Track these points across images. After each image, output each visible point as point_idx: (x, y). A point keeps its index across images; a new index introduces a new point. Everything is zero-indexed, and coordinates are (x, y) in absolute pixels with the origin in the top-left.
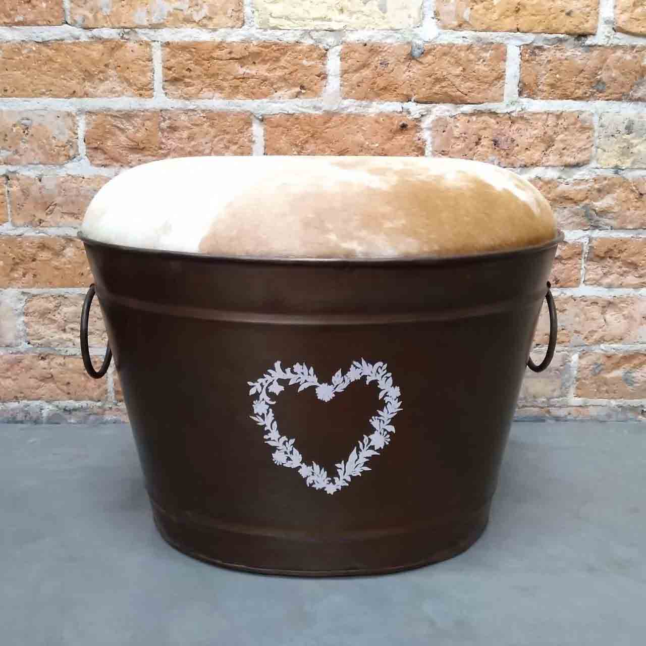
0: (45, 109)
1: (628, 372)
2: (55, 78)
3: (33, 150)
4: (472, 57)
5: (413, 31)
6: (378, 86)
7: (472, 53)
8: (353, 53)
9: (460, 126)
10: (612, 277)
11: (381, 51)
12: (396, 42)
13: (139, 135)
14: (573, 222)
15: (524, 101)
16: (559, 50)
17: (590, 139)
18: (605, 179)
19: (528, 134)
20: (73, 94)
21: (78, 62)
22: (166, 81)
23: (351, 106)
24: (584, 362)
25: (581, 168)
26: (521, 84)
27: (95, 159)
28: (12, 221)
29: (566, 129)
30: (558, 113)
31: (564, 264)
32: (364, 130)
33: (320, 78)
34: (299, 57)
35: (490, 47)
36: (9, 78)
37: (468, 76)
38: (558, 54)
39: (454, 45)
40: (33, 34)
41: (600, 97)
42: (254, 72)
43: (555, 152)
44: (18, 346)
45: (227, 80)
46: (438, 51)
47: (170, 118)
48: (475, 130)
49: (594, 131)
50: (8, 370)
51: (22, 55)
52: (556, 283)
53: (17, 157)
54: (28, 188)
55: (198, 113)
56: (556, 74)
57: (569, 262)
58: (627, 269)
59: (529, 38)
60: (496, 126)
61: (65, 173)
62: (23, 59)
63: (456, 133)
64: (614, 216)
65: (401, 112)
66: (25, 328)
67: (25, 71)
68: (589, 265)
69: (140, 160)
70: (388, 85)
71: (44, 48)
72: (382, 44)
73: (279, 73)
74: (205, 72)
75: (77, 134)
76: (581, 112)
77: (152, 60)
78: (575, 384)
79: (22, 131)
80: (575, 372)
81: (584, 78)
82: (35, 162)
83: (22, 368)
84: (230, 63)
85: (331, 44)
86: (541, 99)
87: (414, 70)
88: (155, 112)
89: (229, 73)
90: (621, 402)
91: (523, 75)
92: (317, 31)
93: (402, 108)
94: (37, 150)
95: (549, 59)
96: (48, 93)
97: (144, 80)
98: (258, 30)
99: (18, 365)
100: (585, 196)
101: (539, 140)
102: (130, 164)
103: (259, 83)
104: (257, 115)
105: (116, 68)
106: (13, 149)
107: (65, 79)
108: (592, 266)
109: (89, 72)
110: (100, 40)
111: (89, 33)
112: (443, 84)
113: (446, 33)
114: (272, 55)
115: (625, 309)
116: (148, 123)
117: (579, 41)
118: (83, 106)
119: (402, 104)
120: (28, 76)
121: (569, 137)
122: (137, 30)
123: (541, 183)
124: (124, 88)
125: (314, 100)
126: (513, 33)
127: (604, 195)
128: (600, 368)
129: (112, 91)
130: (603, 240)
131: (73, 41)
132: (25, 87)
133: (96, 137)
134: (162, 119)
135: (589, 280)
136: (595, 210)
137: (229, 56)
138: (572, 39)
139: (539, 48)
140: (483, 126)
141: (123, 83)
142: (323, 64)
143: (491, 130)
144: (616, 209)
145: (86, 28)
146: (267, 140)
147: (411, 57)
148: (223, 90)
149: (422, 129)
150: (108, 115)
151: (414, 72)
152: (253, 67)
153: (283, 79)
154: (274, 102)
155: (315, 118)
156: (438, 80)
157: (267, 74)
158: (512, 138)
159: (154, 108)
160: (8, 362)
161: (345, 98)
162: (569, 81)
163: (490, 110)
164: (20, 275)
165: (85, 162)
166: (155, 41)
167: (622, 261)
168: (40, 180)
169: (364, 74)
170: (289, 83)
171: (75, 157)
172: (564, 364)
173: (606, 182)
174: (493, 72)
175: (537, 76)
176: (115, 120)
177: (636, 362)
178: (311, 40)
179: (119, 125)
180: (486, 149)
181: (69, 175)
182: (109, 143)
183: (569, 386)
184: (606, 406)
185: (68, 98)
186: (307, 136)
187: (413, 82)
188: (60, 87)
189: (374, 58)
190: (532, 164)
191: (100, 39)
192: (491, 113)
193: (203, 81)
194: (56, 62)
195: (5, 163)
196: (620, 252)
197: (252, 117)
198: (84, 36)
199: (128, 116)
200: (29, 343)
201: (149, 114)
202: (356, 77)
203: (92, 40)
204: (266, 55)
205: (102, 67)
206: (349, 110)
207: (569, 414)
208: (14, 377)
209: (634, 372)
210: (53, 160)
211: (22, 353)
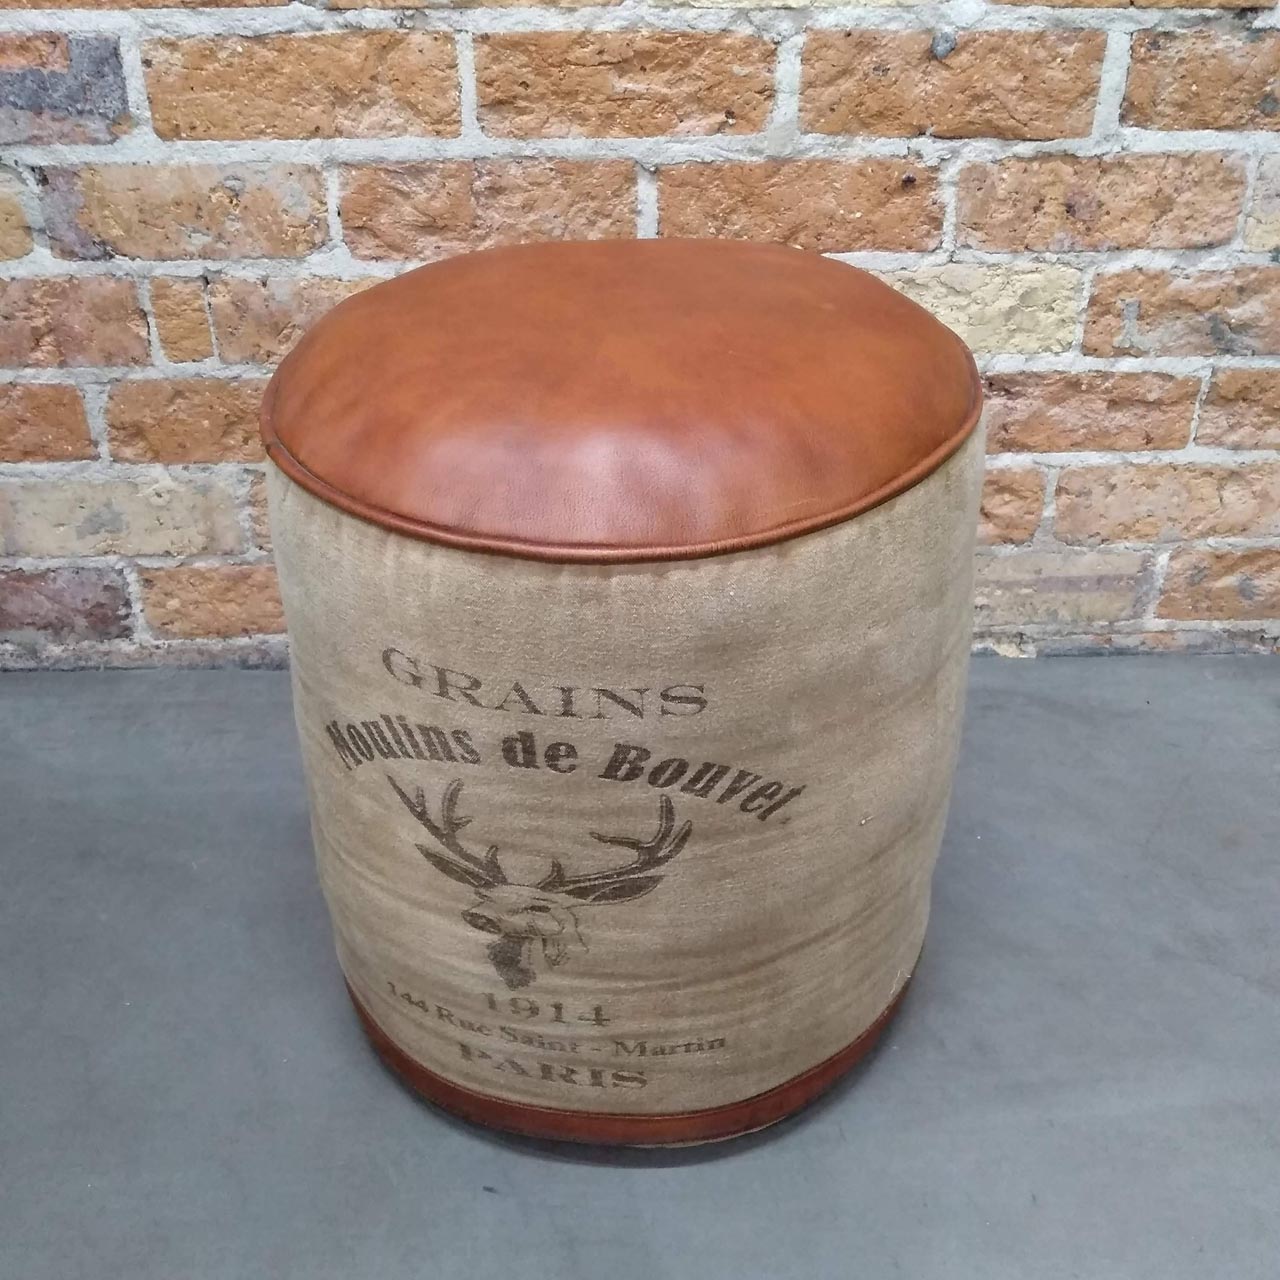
0: (267, 160)
1: (1248, 579)
2: (281, 103)
3: (250, 234)
4: (1042, 54)
5: (938, 9)
6: (867, 110)
7: (1043, 47)
8: (825, 49)
9: (1009, 180)
10: (1242, 432)
11: (876, 46)
12: (907, 27)
13: (436, 204)
14: (1189, 343)
15: (1129, 132)
16: (1204, 37)
17: (1237, 201)
18: (1254, 269)
19: (1128, 191)
20: (316, 132)
21: (321, 73)
22: (482, 106)
23: (815, 145)
24: (1177, 565)
25: (1216, 251)
26: (1125, 104)
27: (360, 246)
28: (220, 355)
29: (1196, 183)
30: (1186, 155)
31: (1165, 412)
32: (837, 188)
33: (762, 98)
34: (727, 59)
35: (1076, 36)
36: (197, 105)
37: (1031, 91)
38: (1201, 47)
39: (1011, 32)
40: (237, 22)
41: (1265, 125)
42: (641, 88)
43: (1172, 222)
44: (245, 553)
45: (594, 103)
46: (981, 44)
47: (489, 173)
48: (1034, 187)
49: (1247, 189)
50: (228, 590)
51: (218, 60)
52: (1147, 443)
53: (221, 245)
54: (244, 298)
55: (540, 163)
56: (1191, 85)
57: (1174, 409)
58: (1270, 419)
59: (1151, 18)
60: (1073, 180)
61: (308, 272)
62: (222, 69)
63: (1001, 192)
64: (1261, 333)
65: (905, 157)
66: (252, 524)
67: (226, 92)
68: (1206, 412)
69: (439, 248)
70: (886, 108)
71: (256, 48)
72: (878, 32)
73: (687, 88)
74: (552, 88)
75: (326, 204)
76: (1227, 153)
77: (457, 65)
78: (1157, 598)
79: (228, 200)
80: (1162, 581)
81: (1242, 91)
82: (254, 255)
83: (253, 586)
84: (599, 73)
85: (784, 33)
86: (1159, 129)
87: (935, 81)
88: (463, 162)
89: (596, 91)
90: (1227, 625)
91: (1132, 87)
92: (762, 10)
93: (909, 148)
94: (256, 234)
95: (1182, 55)
96: (268, 131)
97: (442, 105)
98: (652, 10)
99: (246, 583)
100: (1214, 300)
101: (1147, 202)
102: (422, 256)
103: (651, 107)
104: (646, 166)
105: (390, 82)
106: (214, 232)
107: (298, 105)
108: (1213, 413)
109: (341, 91)
110: (358, 30)
111: (340, 19)
112: (987, 105)
113: (997, 12)
114: (676, 56)
115: (1255, 482)
116: (452, 184)
117: (1240, 19)
118: (334, 153)
119: (907, 142)
120: (231, 101)
121: (1199, 198)
122: (427, 11)
123: (1141, 278)
124: (407, 121)
125: (749, 136)
126: (1121, 9)
127: (1250, 297)
128: (1202, 575)
129: (385, 127)
130: (1236, 373)
131: (310, 33)
132: (227, 121)
133: (359, 209)
134: (476, 174)
135: (1203, 436)
136: (1229, 324)
137: (598, 59)
138: (1229, 16)
139: (1167, 34)
140: (1050, 179)
141: (404, 109)
142: (769, 71)
143: (1062, 187)
144: (1266, 322)
145: (335, 9)
146: (663, 210)
147: (931, 55)
148: (588, 120)
149: (939, 184)
150: (380, 169)
151: (933, 84)
152: (640, 76)
153: (695, 98)
154: (677, 142)
155: (751, 170)
156: (977, 99)
157: (665, 90)
158: (1099, 201)
159: (461, 156)
160: (228, 577)
161: (806, 132)
162: (1213, 98)
163: (1065, 151)
164: (238, 441)
165: (342, 251)
166: (461, 31)
167: (1263, 405)
168: (264, 284)
169: (843, 88)
170: (705, 105)
171: (323, 244)
172: (1145, 569)
173: (1253, 276)
174: (1079, 83)
175: (1155, 88)
176: (393, 178)
177: (1263, 562)
178: (748, 25)
179: (399, 186)
180: (1051, 220)
181: (315, 276)
182: (384, 219)
183: (1149, 603)
184: (1203, 631)
185: (308, 138)
186: (734, 200)
187: (931, 103)
188: (289, 120)
189: (864, 57)
190: (1129, 245)
191: (360, 29)
192: (1067, 155)
193: (549, 105)
194: (282, 74)
195: (200, 256)
196: (1263, 391)
197: (637, 168)
198: (331, 25)
199: (416, 170)
200: (261, 548)
201: (454, 166)
202: (828, 94)
203: (346, 31)
204: (666, 56)
205: (367, 83)
206: (813, 154)
207: (1143, 643)
208: (240, 601)
209: (1258, 578)
210: (285, 250)
211: (249, 563)
